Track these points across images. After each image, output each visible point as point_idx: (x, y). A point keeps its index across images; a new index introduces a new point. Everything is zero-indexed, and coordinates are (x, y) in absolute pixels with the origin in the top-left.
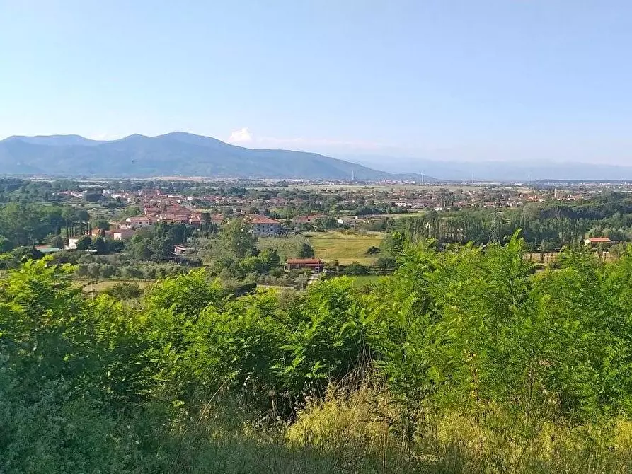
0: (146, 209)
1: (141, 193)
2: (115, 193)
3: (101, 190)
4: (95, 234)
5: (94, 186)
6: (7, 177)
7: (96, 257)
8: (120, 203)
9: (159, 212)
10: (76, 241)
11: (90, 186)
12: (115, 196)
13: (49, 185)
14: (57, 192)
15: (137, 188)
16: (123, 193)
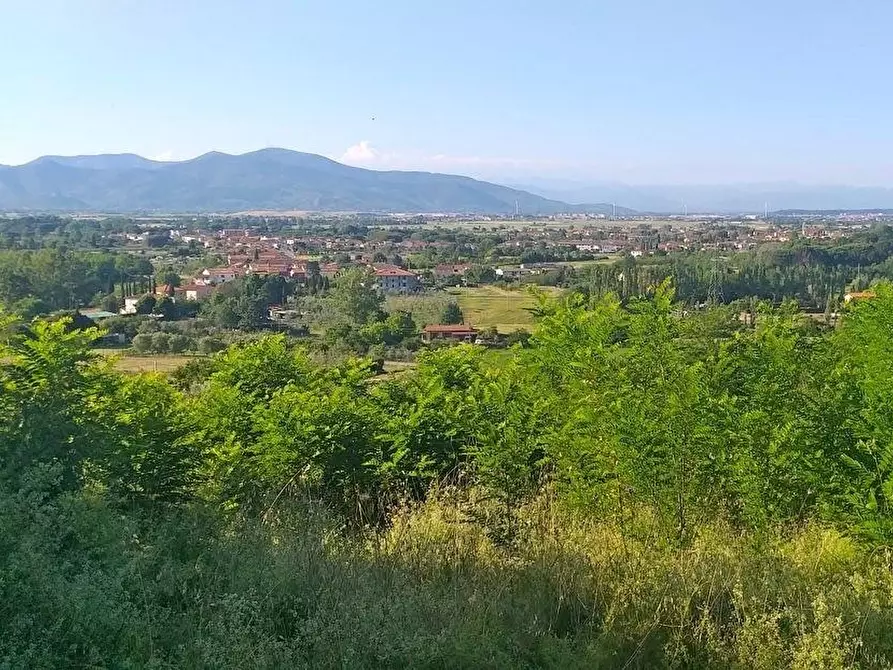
0: (229, 257)
1: (222, 234)
2: (188, 234)
3: (167, 230)
4: (161, 293)
5: (158, 225)
6: (39, 214)
7: (163, 324)
8: (194, 249)
9: (248, 261)
10: (135, 302)
11: (153, 226)
12: (188, 239)
13: (96, 225)
14: (106, 234)
15: (218, 228)
16: (198, 235)
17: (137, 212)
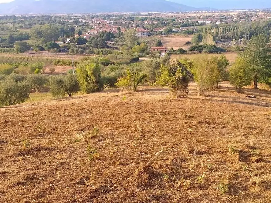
0: (95, 26)
1: (93, 20)
2: (84, 20)
3: (78, 19)
4: (76, 37)
5: (76, 17)
7: (77, 46)
8: (86, 24)
9: (100, 28)
10: (70, 39)
12: (84, 21)
13: (60, 18)
15: (92, 18)
16: (87, 20)
17: (70, 14)
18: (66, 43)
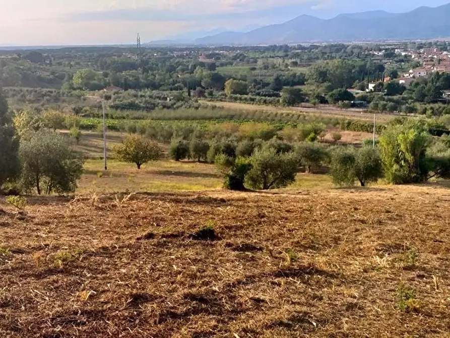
0: (424, 63)
1: (422, 51)
2: (404, 51)
3: (394, 49)
4: (387, 80)
5: (390, 47)
6: (336, 43)
7: (386, 97)
8: (407, 59)
9: (434, 65)
10: (373, 85)
11: (387, 47)
12: (403, 54)
13: (361, 48)
15: (420, 47)
16: (409, 52)
17: (380, 41)
18: (367, 92)
